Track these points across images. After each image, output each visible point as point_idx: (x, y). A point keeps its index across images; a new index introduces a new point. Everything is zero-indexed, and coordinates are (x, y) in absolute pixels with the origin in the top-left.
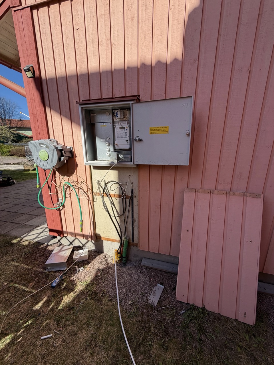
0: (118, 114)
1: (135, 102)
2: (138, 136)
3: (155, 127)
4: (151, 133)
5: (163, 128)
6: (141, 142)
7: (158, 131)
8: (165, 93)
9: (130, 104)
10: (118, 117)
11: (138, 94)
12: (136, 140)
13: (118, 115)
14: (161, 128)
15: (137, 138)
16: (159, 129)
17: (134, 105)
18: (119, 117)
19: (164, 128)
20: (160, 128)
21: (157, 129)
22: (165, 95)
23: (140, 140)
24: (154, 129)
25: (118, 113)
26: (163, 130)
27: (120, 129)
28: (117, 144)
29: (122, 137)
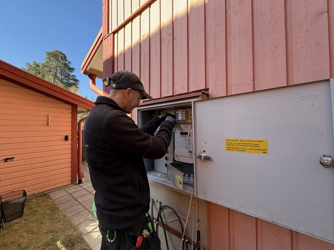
0: (178, 115)
1: (200, 99)
2: (204, 151)
3: (237, 139)
4: (228, 149)
5: (253, 143)
6: (209, 162)
7: (244, 147)
8: (254, 80)
9: (191, 102)
10: (178, 118)
11: (206, 87)
12: (200, 157)
13: (178, 116)
14: (249, 142)
15: (203, 155)
16: (243, 142)
17: (198, 105)
18: (179, 119)
19: (255, 143)
20: (247, 142)
21: (239, 142)
22: (253, 84)
23: (207, 159)
24: (233, 142)
25: (178, 114)
26: (253, 145)
27: (181, 134)
28: (176, 155)
29: (183, 146)
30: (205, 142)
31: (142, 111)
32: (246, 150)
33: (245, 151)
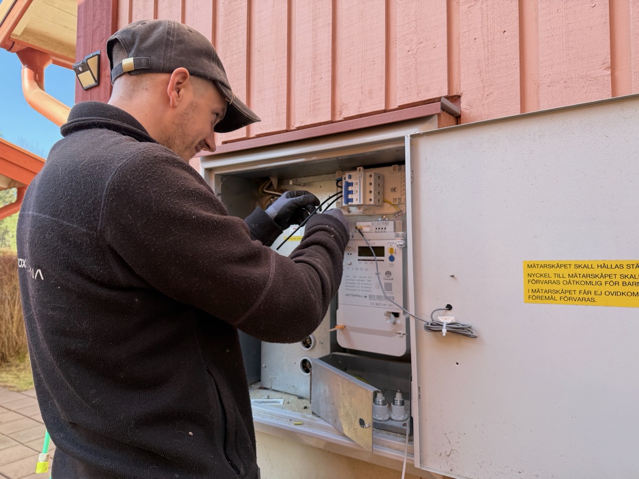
0: (350, 188)
1: (432, 126)
2: (449, 307)
4: (535, 296)
5: (618, 271)
6: (466, 342)
7: (588, 288)
8: (613, 67)
9: (402, 139)
10: (352, 200)
11: (449, 91)
12: (434, 328)
13: (351, 192)
14: (605, 271)
15: (446, 319)
16: (586, 271)
17: (426, 147)
18: (355, 203)
19: (625, 271)
20: (599, 271)
21: (573, 271)
22: (609, 78)
23: (460, 332)
24: (551, 272)
25: (351, 184)
26: (618, 279)
27: (360, 255)
28: (343, 328)
29: (368, 294)
30: (453, 276)
31: (223, 176)
32: (596, 298)
33: (593, 300)
